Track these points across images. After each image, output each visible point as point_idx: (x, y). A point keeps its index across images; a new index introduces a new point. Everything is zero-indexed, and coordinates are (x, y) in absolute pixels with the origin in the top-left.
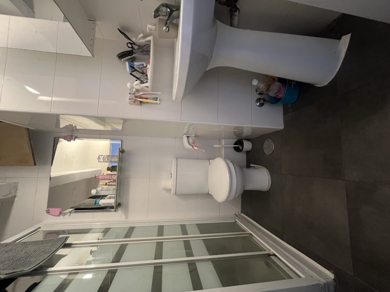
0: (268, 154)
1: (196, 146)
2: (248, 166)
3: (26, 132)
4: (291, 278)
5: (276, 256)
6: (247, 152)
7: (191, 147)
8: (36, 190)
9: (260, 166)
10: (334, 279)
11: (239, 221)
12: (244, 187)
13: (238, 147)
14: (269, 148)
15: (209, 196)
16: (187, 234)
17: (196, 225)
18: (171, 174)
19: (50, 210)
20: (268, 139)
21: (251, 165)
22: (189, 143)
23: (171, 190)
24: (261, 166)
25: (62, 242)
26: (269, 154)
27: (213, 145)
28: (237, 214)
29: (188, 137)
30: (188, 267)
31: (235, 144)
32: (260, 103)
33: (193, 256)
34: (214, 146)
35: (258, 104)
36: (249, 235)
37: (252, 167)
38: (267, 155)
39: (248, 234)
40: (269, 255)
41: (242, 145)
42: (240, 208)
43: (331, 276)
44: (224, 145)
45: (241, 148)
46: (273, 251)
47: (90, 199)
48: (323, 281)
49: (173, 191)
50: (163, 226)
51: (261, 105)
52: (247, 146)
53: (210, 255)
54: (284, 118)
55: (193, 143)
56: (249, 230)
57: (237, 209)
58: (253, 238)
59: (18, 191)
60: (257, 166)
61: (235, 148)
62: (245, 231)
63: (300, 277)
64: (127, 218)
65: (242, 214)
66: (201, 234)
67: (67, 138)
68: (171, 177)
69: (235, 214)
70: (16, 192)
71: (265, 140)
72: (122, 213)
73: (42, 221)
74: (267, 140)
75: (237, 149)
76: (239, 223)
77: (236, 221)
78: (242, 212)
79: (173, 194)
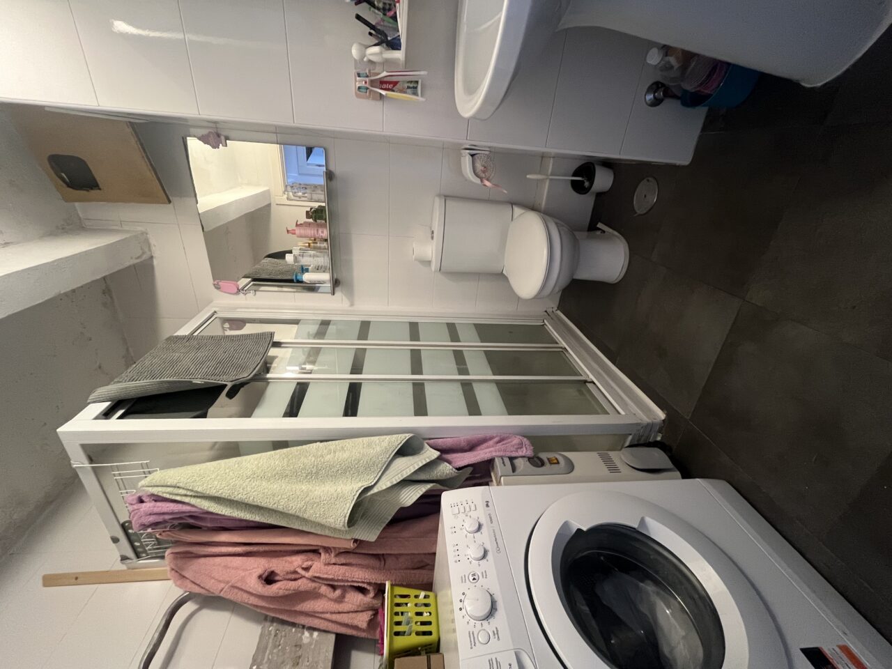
0: (639, 212)
1: (488, 180)
2: (592, 228)
3: (129, 130)
4: (607, 413)
5: (594, 383)
6: (599, 195)
7: (478, 181)
8: (184, 248)
9: (616, 233)
10: (664, 421)
11: (549, 324)
12: (573, 274)
13: (582, 182)
14: (646, 197)
15: (501, 277)
16: (459, 341)
17: (473, 326)
18: (433, 232)
19: (220, 283)
20: (650, 179)
21: (600, 225)
22: (474, 172)
23: (430, 262)
24: (619, 232)
25: (268, 340)
26: (642, 213)
27: (527, 174)
28: (550, 310)
29: (472, 155)
30: (461, 388)
31: (575, 174)
32: (654, 96)
33: (468, 374)
34: (528, 176)
35: (650, 97)
36: (561, 350)
37: (599, 229)
38: (636, 213)
39: (561, 348)
40: (585, 382)
41: (591, 178)
42: (558, 303)
43: (661, 415)
44: (552, 175)
45: (587, 184)
46: (592, 377)
47: (270, 259)
48: (646, 420)
49: (434, 266)
50: (417, 323)
51: (656, 103)
52: (603, 180)
53: (494, 374)
54: (700, 138)
55: (484, 172)
56: (563, 343)
57: (552, 305)
58: (567, 355)
59: (153, 248)
60: (611, 230)
61: (573, 182)
62: (557, 343)
63: (619, 413)
64: (352, 305)
65: (559, 313)
66: (482, 342)
67: (210, 139)
68: (432, 238)
69: (546, 311)
70: (150, 250)
71: (643, 179)
72: (344, 297)
73: (212, 301)
74: (648, 181)
75: (578, 187)
76: (550, 327)
77: (545, 324)
78: (558, 308)
79: (435, 271)
